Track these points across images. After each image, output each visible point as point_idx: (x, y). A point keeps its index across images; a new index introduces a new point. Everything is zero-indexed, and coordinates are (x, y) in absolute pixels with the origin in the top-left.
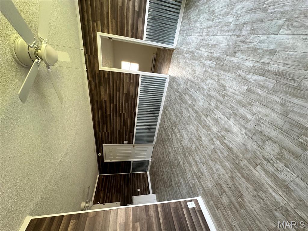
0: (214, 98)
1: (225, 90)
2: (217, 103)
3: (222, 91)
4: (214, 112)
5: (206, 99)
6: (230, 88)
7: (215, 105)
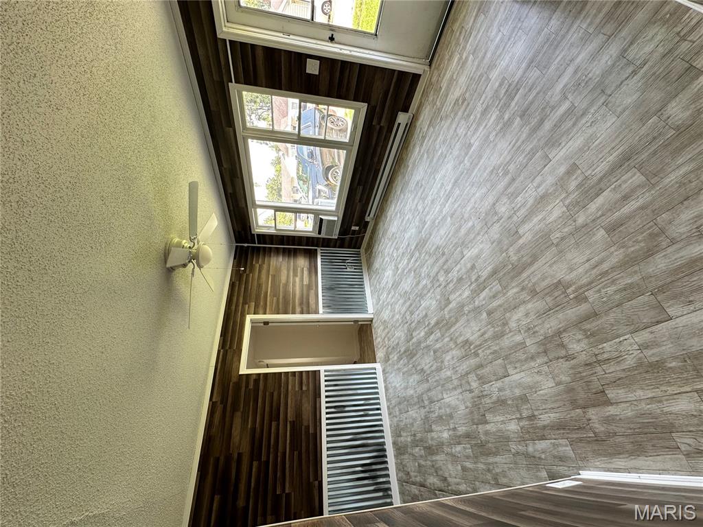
0: (564, 331)
2: (585, 331)
3: (563, 295)
4: (605, 356)
5: (546, 359)
7: (586, 341)
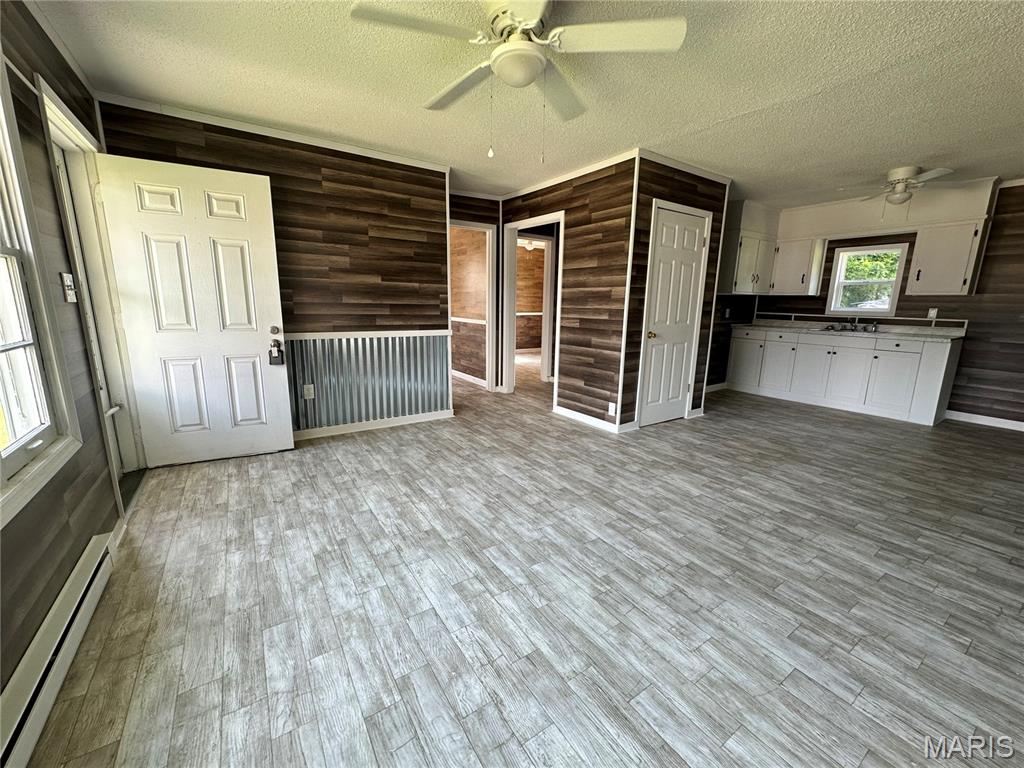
1: (379, 706)
6: (355, 698)
